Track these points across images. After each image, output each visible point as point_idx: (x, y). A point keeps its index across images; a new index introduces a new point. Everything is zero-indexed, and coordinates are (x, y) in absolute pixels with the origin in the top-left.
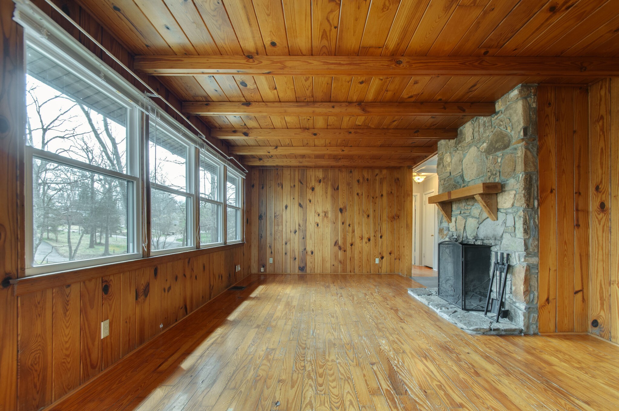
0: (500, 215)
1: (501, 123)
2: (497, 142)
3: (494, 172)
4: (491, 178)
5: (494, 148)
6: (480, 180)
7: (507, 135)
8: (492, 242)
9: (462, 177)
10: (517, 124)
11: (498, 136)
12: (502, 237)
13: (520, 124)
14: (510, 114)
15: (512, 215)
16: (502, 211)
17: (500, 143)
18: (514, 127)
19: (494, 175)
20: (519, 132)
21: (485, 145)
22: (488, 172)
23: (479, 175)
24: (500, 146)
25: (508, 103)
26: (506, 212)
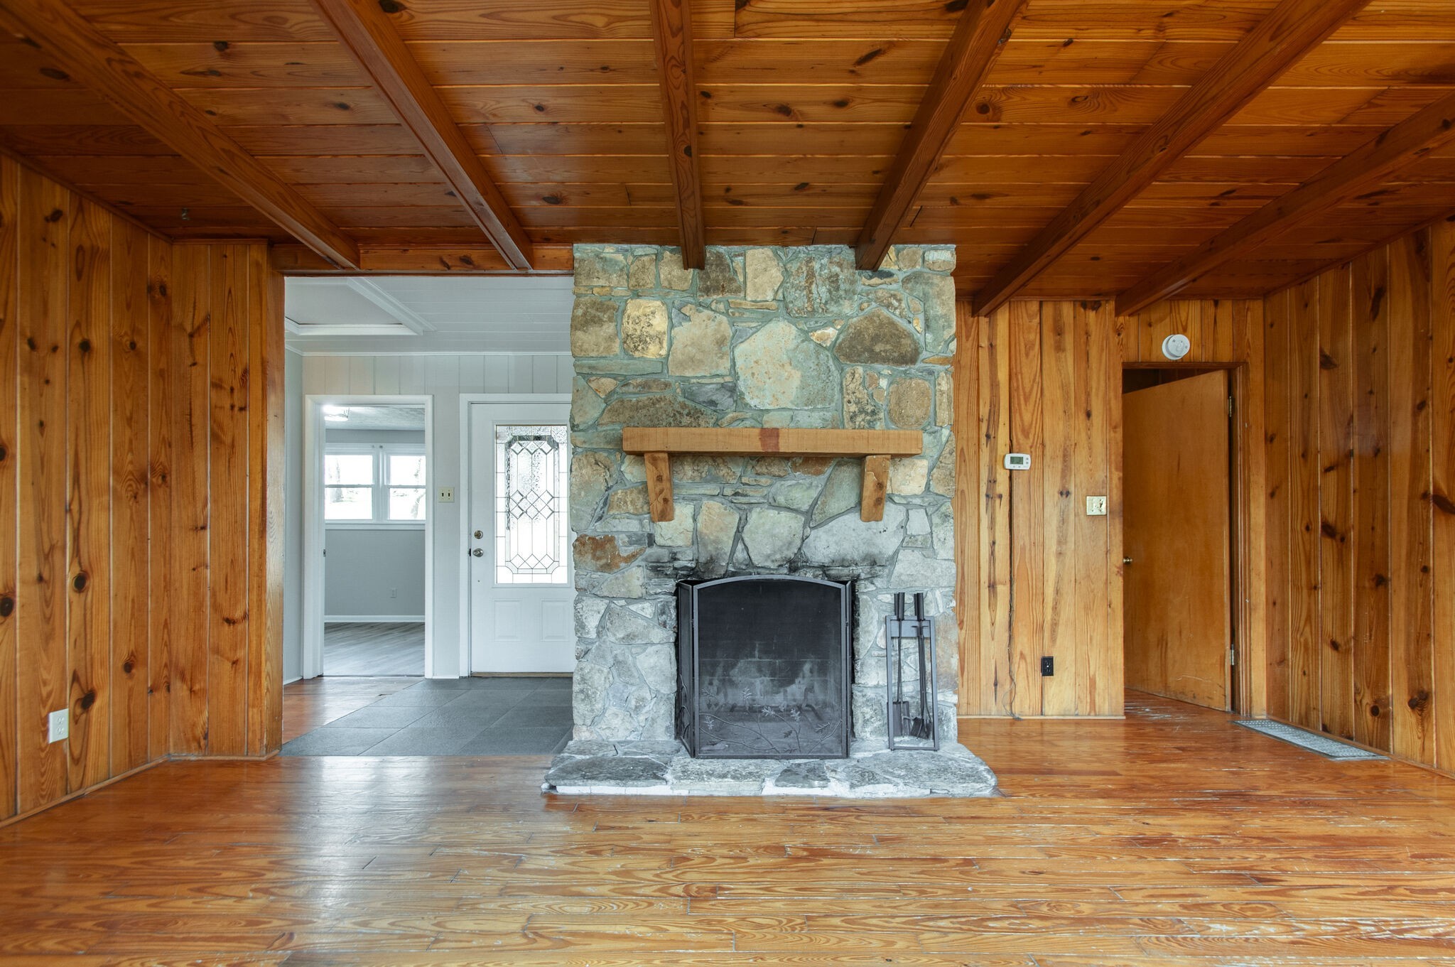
0: (889, 509)
1: (896, 304)
2: (876, 339)
3: (869, 408)
4: (859, 419)
5: (871, 351)
6: (816, 415)
7: (909, 335)
8: (862, 571)
9: (732, 390)
10: (941, 322)
11: (881, 325)
12: (893, 559)
13: (950, 326)
14: (924, 294)
15: (923, 511)
16: (896, 499)
17: (888, 347)
18: (933, 324)
19: (867, 414)
20: (947, 343)
21: (831, 332)
22: (849, 402)
23: (809, 402)
24: (885, 351)
25: (918, 268)
26: (908, 504)
